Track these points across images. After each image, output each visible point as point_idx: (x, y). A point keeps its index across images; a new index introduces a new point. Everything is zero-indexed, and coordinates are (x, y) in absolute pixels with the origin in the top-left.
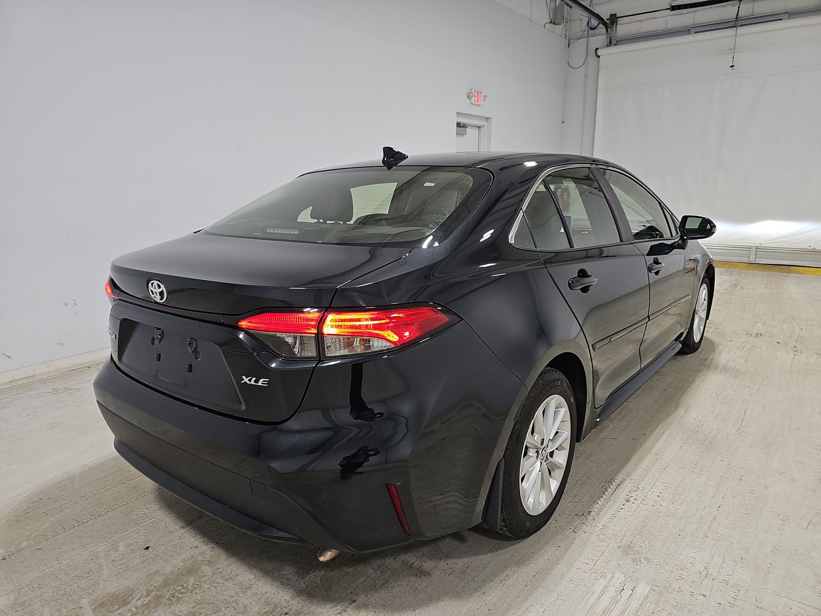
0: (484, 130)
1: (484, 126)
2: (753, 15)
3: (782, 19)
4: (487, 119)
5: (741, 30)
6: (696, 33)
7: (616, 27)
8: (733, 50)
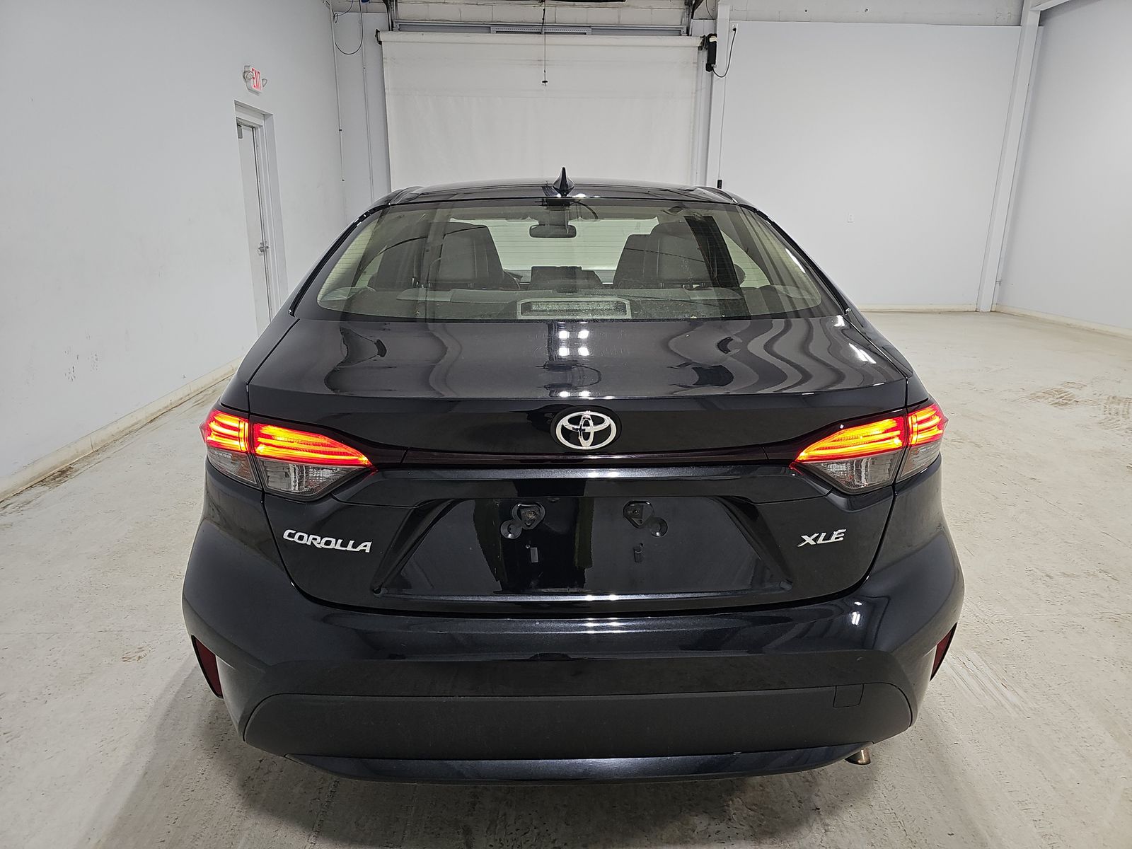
0: (262, 131)
1: (261, 126)
2: (555, 23)
3: (585, 34)
4: (265, 116)
5: (551, 39)
6: (497, 32)
7: (396, 6)
8: (543, 62)
